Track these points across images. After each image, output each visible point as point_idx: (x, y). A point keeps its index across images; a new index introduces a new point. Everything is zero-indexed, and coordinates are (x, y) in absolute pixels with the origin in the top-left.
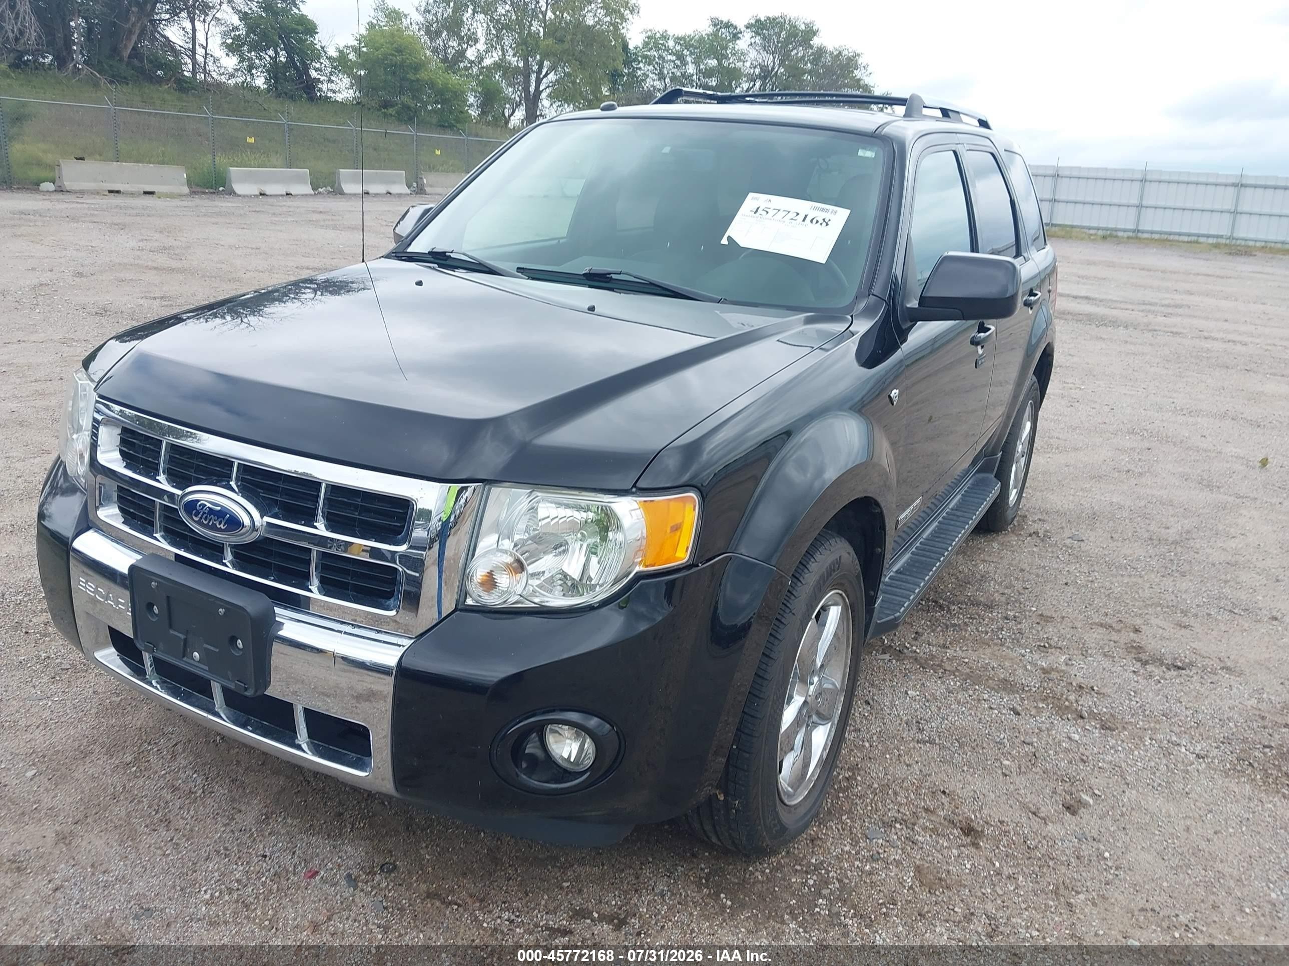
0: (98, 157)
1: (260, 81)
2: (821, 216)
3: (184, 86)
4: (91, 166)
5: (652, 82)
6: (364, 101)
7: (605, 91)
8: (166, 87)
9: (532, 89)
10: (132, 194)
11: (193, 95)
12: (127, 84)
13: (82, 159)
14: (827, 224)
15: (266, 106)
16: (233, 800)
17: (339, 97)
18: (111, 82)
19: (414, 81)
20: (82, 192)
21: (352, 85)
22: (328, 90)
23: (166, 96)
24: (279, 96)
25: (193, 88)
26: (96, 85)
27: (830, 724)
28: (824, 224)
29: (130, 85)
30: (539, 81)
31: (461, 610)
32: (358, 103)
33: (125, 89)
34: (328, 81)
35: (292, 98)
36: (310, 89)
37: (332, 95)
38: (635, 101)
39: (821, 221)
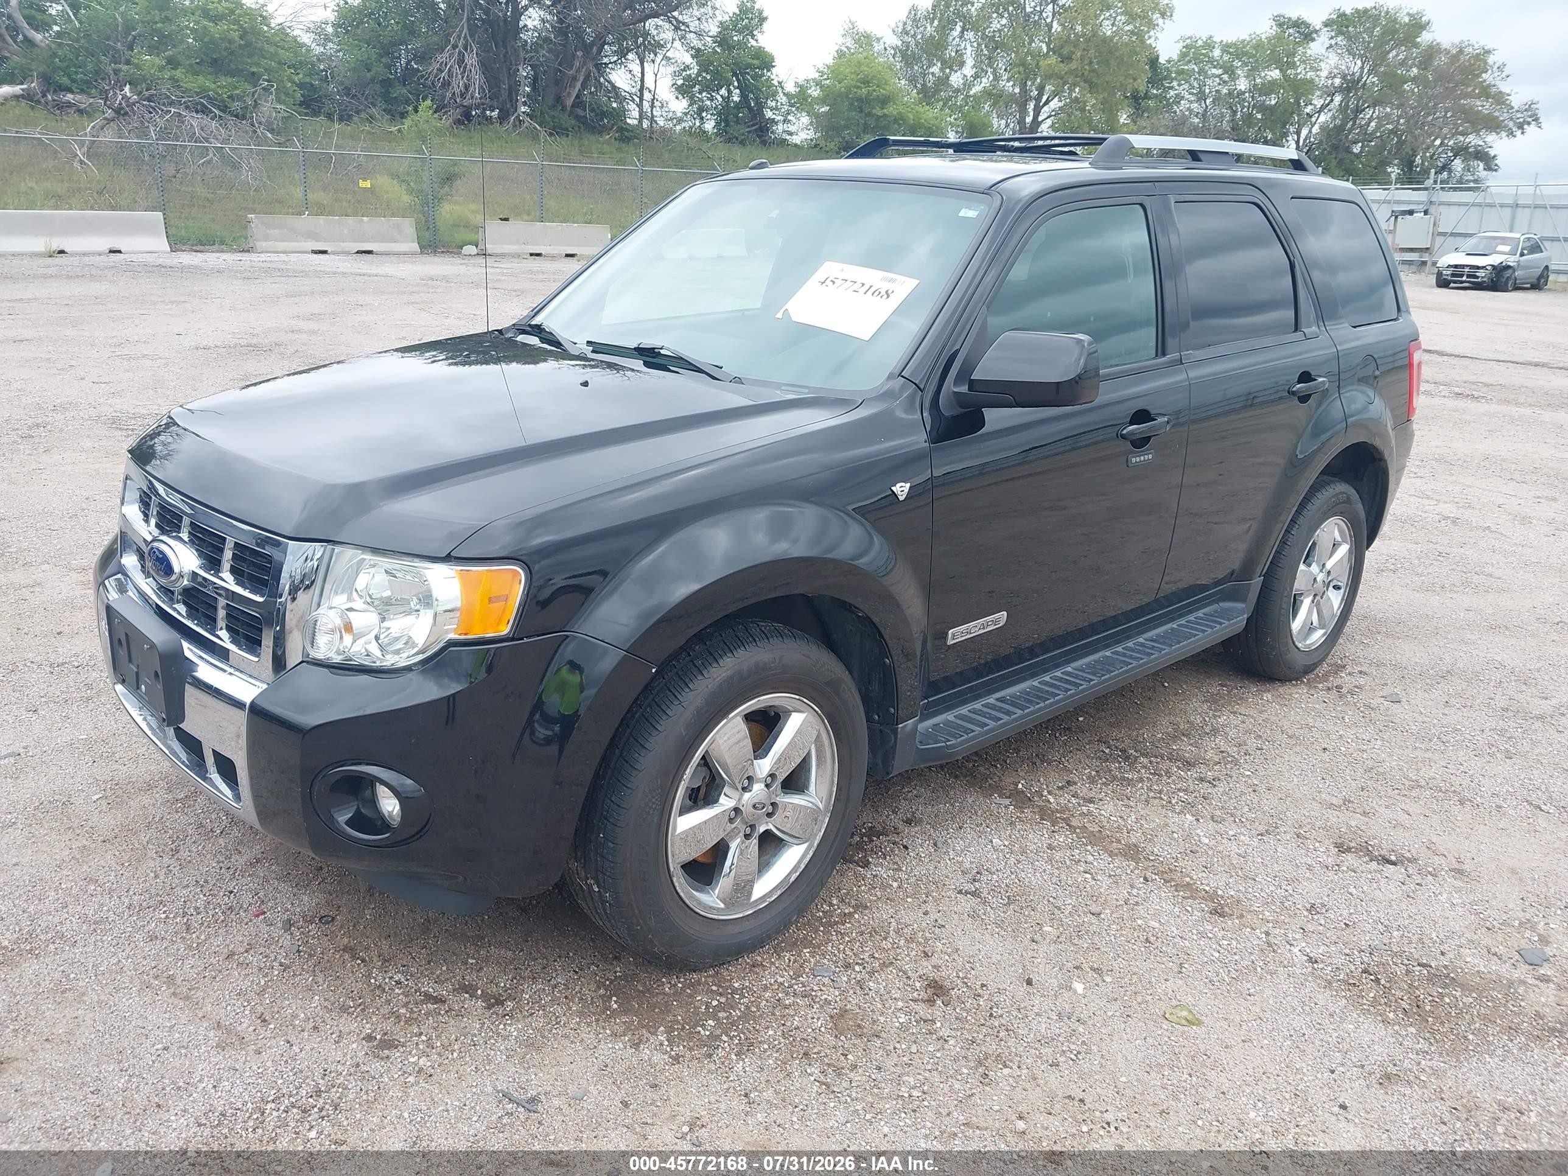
0: (526, 217)
1: (709, 126)
2: (884, 286)
3: (627, 135)
4: (516, 226)
5: (1188, 105)
6: (822, 143)
7: (1123, 118)
8: (608, 137)
9: (1029, 120)
10: (553, 257)
11: (634, 144)
12: (568, 136)
13: (506, 219)
14: (888, 296)
15: (710, 154)
16: (241, 842)
17: (796, 140)
18: (551, 134)
19: (881, 117)
20: (503, 255)
21: (811, 124)
22: (784, 131)
23: (606, 147)
24: (729, 140)
25: (635, 137)
26: (535, 138)
27: (805, 846)
28: (886, 296)
29: (570, 137)
30: (1037, 111)
31: (308, 662)
32: (816, 146)
33: (564, 141)
34: (784, 121)
35: (742, 143)
36: (762, 132)
37: (788, 137)
38: (1162, 130)
39: (883, 292)
